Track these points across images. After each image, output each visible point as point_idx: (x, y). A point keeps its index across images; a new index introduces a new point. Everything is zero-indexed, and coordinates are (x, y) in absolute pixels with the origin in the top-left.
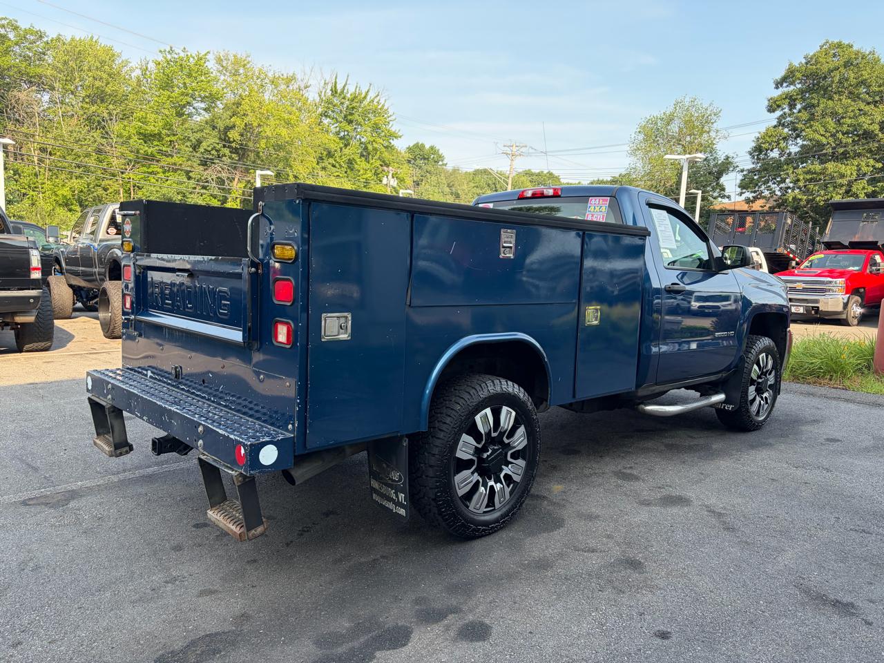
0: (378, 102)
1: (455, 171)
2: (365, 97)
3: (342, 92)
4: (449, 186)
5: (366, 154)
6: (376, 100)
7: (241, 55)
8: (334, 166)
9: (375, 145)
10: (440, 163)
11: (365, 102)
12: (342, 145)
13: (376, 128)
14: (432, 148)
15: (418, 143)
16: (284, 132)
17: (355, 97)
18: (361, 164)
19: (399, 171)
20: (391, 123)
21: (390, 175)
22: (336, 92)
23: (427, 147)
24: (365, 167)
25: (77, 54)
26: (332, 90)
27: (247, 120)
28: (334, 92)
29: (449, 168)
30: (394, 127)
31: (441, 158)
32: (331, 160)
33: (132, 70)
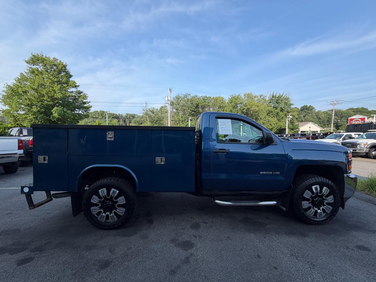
0: (287, 97)
1: (319, 112)
2: (282, 96)
3: (275, 96)
4: (316, 116)
5: (282, 110)
6: (286, 96)
7: (250, 92)
8: (272, 115)
9: (285, 108)
10: (313, 110)
11: (282, 97)
12: (275, 109)
13: (286, 103)
14: (310, 106)
15: (305, 105)
16: (257, 108)
17: (279, 96)
18: (281, 113)
19: (293, 114)
20: (291, 101)
21: (290, 115)
22: (273, 96)
23: (308, 106)
24: (282, 114)
25: (216, 99)
26: (272, 96)
27: (247, 107)
28: (273, 97)
29: (317, 111)
30: (292, 102)
31: (314, 108)
32: (272, 113)
33: (226, 101)
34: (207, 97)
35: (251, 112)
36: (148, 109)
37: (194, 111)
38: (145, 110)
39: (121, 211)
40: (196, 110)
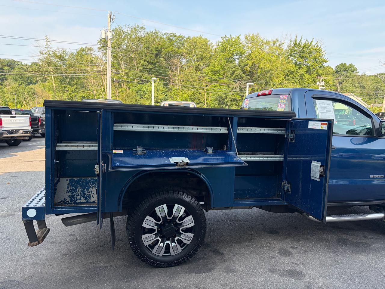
0: (317, 46)
1: (364, 75)
2: (310, 45)
3: (299, 44)
4: (359, 83)
5: (309, 71)
6: (316, 45)
7: (255, 34)
8: (293, 78)
9: (314, 67)
10: (355, 72)
11: (310, 47)
12: (297, 68)
13: (315, 59)
14: (350, 65)
15: (342, 63)
16: (268, 65)
17: (305, 45)
18: (307, 76)
19: (325, 78)
20: (324, 55)
21: (321, 80)
22: (296, 44)
23: (348, 65)
24: (308, 77)
26: (294, 44)
27: (253, 61)
28: (295, 44)
29: (360, 74)
30: (325, 57)
31: (356, 69)
32: (292, 76)
33: (213, 47)
34: (175, 36)
35: (259, 71)
36: (51, 53)
37: (152, 63)
38: (45, 54)
39: (187, 238)
40: (156, 60)
